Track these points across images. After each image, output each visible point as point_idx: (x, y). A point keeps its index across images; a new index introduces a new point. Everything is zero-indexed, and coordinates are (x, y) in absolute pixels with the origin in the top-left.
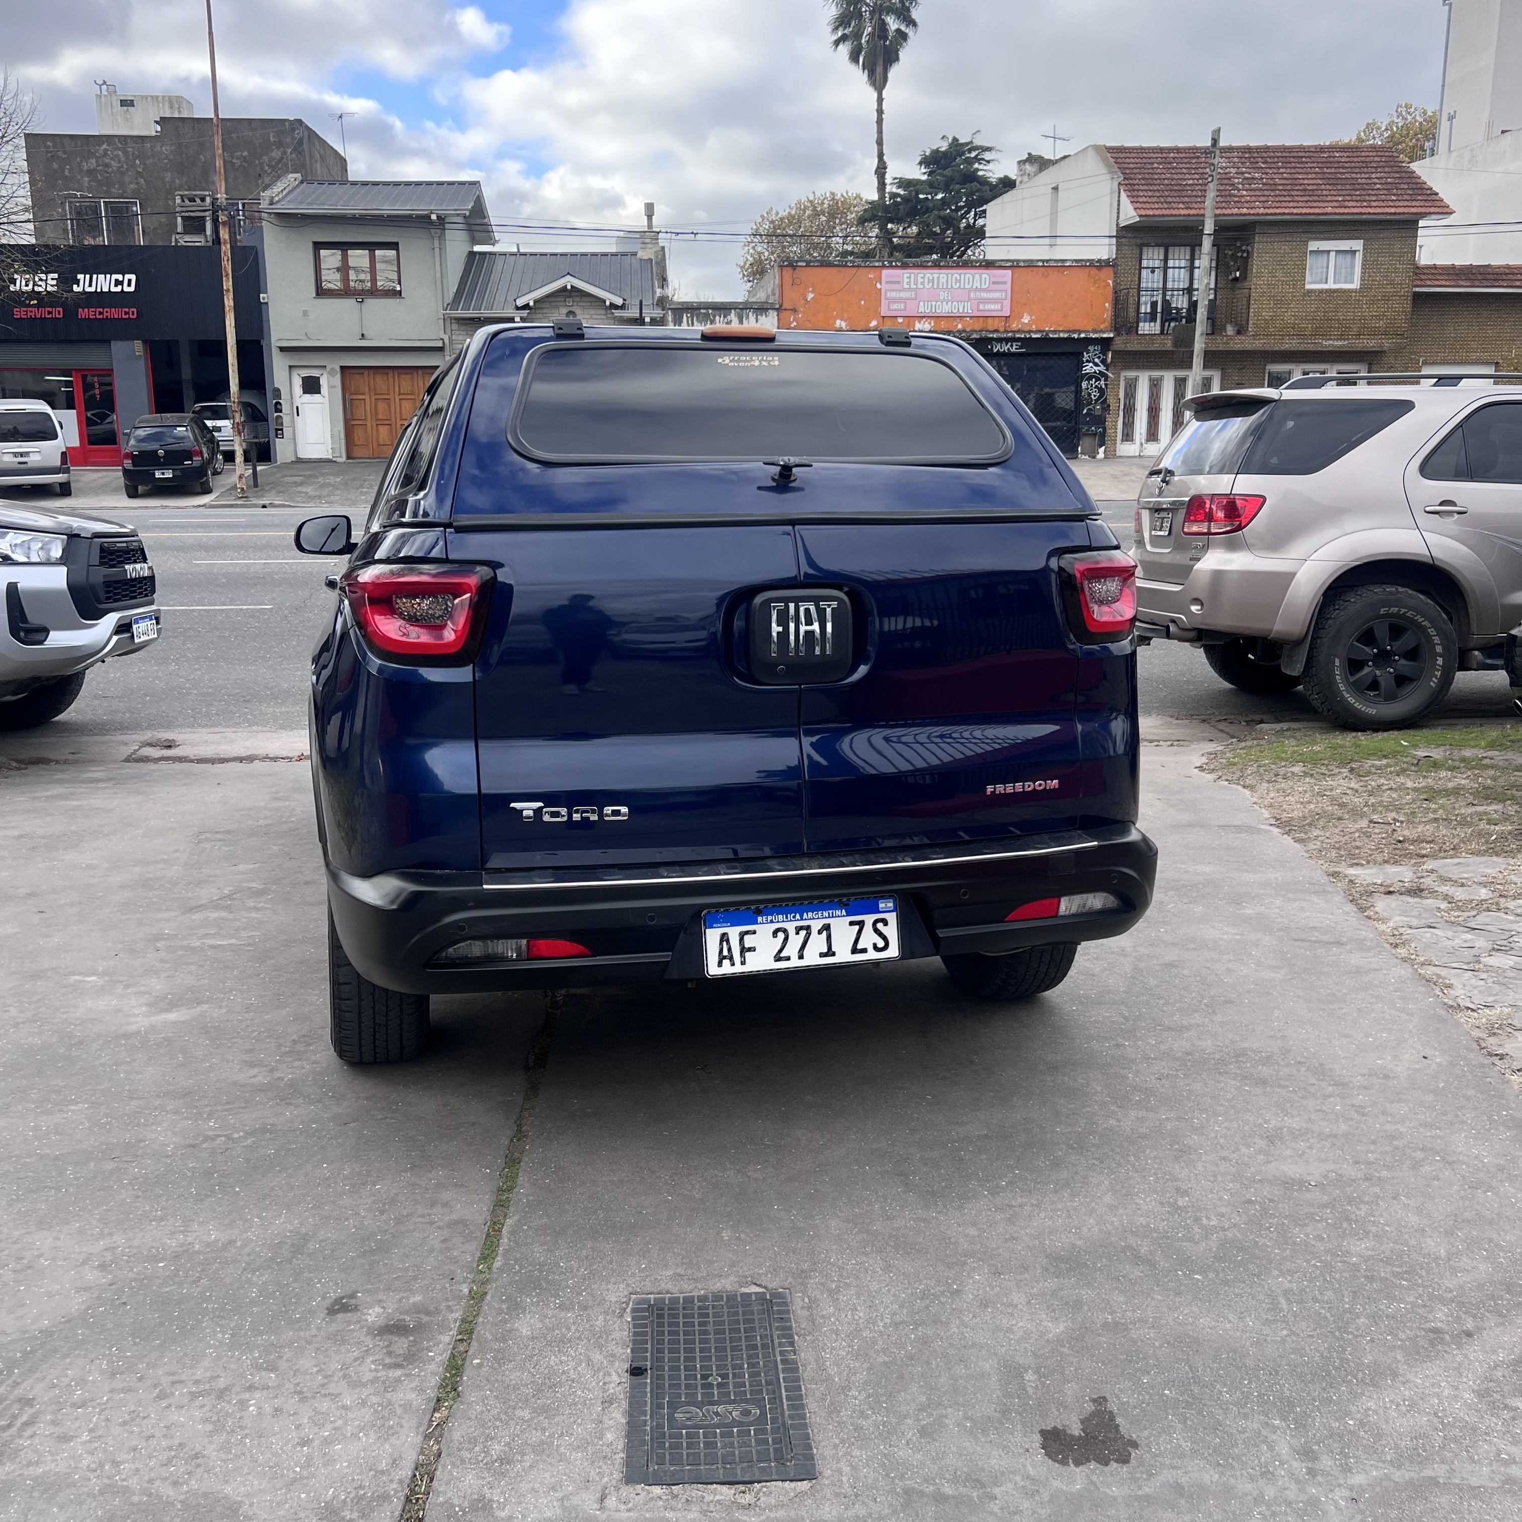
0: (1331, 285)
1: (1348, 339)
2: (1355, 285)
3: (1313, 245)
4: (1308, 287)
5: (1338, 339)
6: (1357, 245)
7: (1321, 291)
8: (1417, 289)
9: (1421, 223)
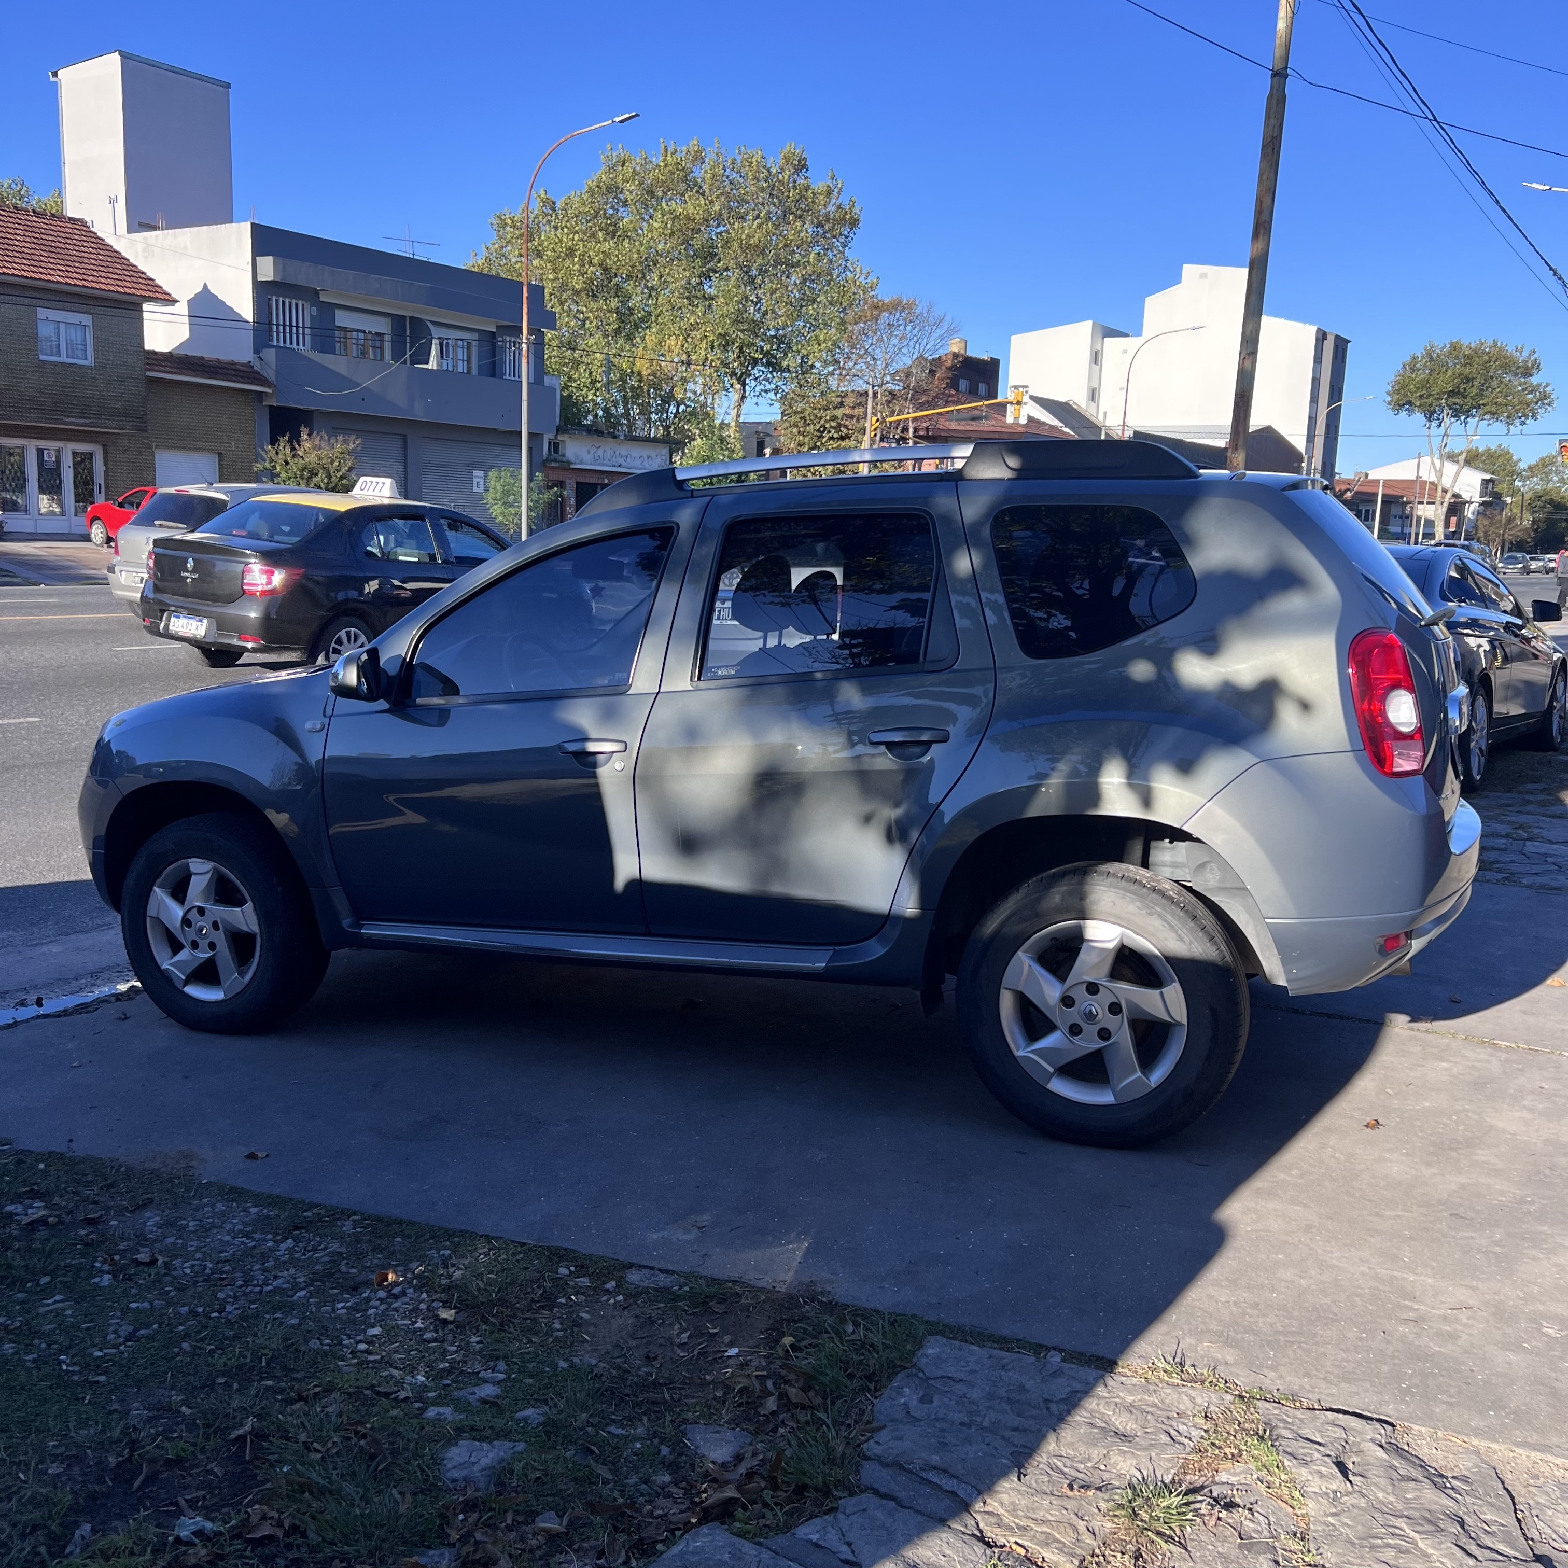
0: (64, 359)
1: (89, 418)
2: (90, 361)
3: (42, 313)
4: (42, 357)
5: (81, 418)
6: (87, 320)
7: (56, 364)
8: (149, 374)
9: (146, 307)
